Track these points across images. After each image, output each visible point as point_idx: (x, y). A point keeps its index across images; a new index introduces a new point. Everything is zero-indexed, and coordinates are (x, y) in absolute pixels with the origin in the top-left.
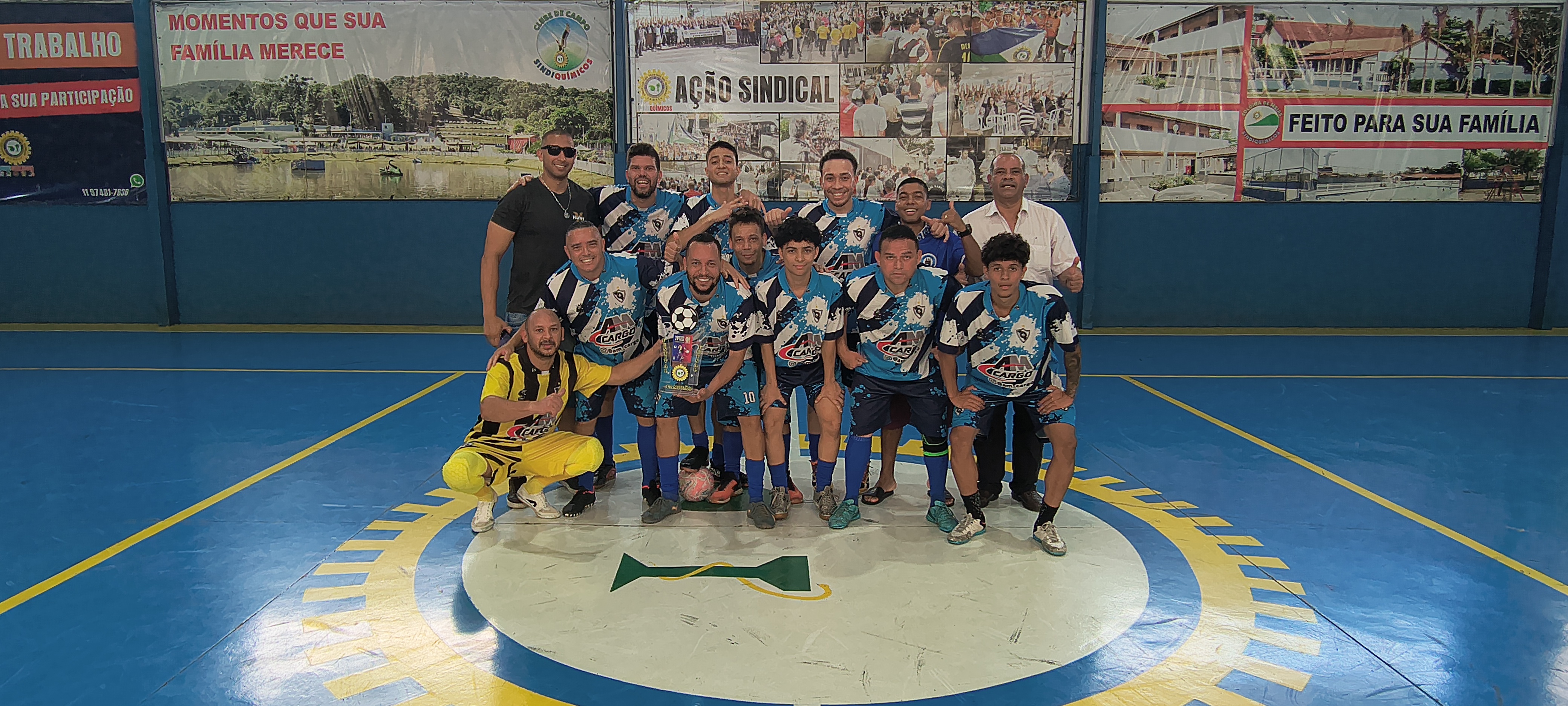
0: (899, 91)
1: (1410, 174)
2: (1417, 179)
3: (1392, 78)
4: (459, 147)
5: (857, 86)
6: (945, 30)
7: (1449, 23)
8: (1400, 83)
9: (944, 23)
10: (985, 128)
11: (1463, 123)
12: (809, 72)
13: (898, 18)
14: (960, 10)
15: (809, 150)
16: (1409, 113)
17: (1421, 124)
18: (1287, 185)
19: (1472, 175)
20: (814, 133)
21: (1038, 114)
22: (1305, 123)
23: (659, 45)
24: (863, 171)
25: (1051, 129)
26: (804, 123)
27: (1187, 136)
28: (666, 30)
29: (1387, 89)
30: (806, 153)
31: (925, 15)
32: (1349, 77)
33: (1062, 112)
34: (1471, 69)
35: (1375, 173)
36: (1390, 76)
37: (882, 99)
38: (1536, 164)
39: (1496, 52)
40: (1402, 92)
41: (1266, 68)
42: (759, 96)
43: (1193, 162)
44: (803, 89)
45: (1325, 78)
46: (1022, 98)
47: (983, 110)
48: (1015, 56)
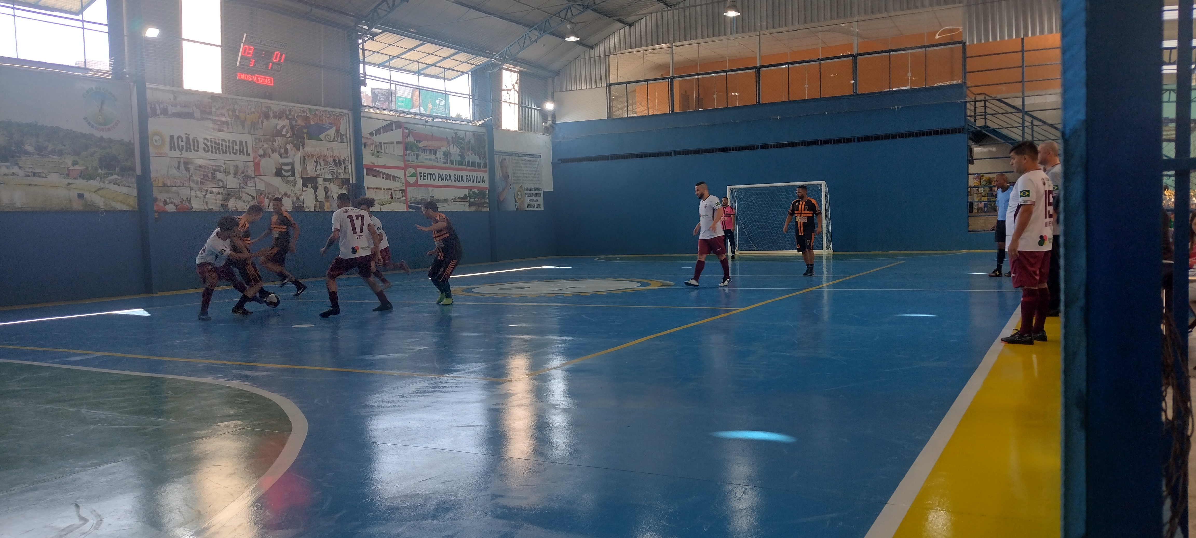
0: (279, 151)
1: (455, 199)
2: (457, 202)
3: (446, 158)
4: (32, 174)
5: (261, 148)
6: (296, 121)
7: (459, 137)
9: (296, 117)
10: (317, 174)
11: (467, 179)
12: (238, 138)
13: (276, 113)
14: (302, 112)
15: (240, 182)
16: (452, 173)
17: (456, 178)
19: (471, 200)
20: (243, 173)
21: (336, 167)
22: (424, 176)
23: (158, 115)
24: (267, 195)
25: (342, 174)
26: (237, 167)
27: (389, 181)
28: (162, 106)
29: (445, 163)
30: (240, 184)
31: (288, 113)
33: (345, 167)
34: (466, 157)
35: (445, 198)
37: (272, 155)
38: (486, 196)
39: (471, 150)
40: (449, 165)
41: (410, 152)
42: (214, 151)
43: (392, 192)
44: (235, 147)
45: (428, 157)
46: (329, 159)
47: (315, 164)
48: (325, 137)
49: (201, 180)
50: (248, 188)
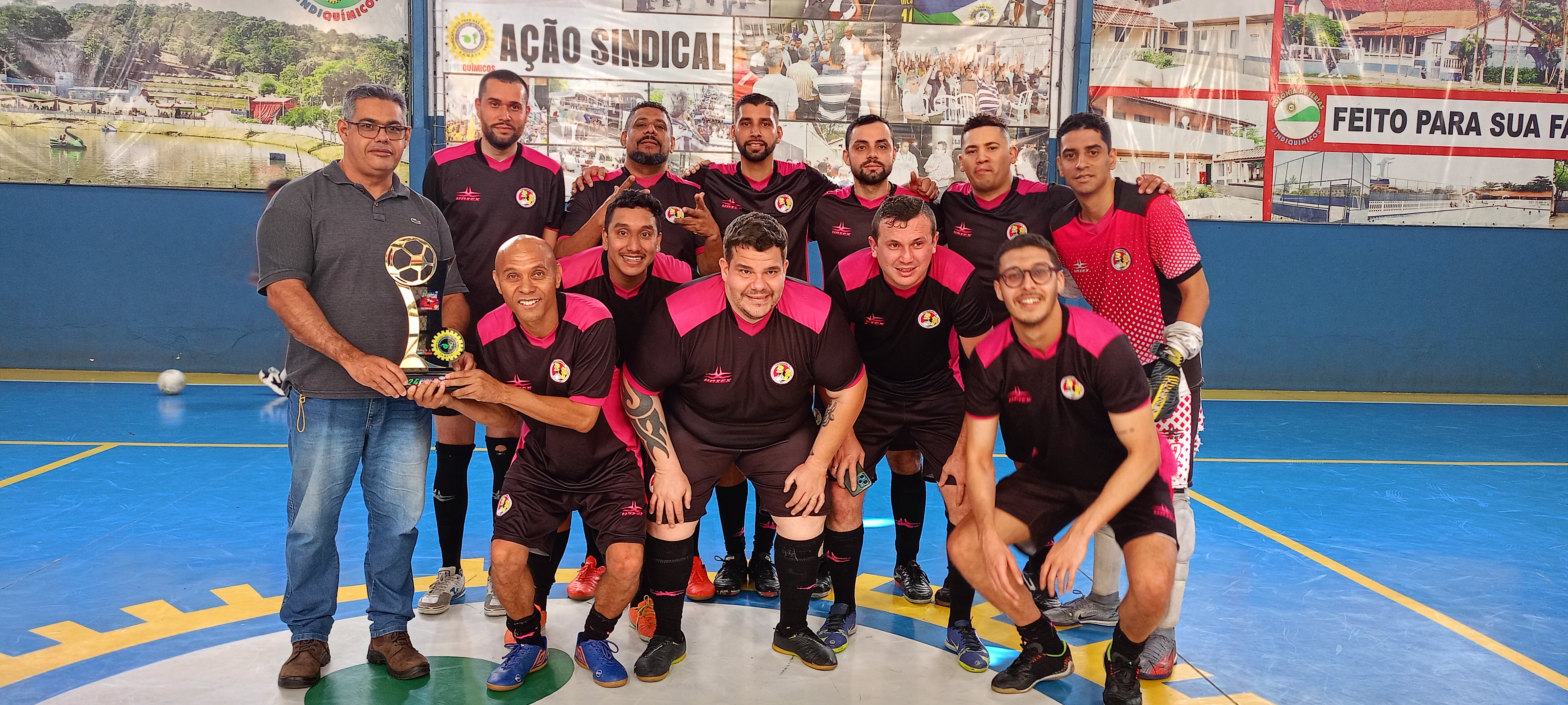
0: (816, 58)
1: (1488, 190)
2: (1495, 198)
3: (1465, 63)
4: (174, 112)
5: (758, 49)
8: (1474, 71)
11: (1554, 127)
12: (691, 27)
15: (690, 135)
17: (1501, 126)
18: (1330, 201)
19: (1563, 194)
20: (698, 112)
21: (1003, 96)
22: (1353, 119)
25: (1021, 116)
26: (683, 97)
27: (1202, 134)
29: (1457, 77)
30: (686, 139)
32: (1409, 61)
33: (1035, 95)
34: (1563, 56)
35: (1443, 187)
36: (1462, 60)
37: (792, 68)
40: (1476, 83)
41: (1303, 46)
42: (620, 57)
43: (1209, 167)
44: (682, 50)
45: (1378, 61)
46: (980, 75)
47: (930, 88)
48: (973, 16)
49: (581, 129)
50: (710, 149)
